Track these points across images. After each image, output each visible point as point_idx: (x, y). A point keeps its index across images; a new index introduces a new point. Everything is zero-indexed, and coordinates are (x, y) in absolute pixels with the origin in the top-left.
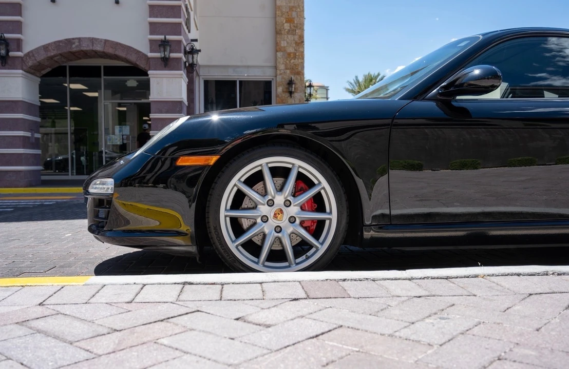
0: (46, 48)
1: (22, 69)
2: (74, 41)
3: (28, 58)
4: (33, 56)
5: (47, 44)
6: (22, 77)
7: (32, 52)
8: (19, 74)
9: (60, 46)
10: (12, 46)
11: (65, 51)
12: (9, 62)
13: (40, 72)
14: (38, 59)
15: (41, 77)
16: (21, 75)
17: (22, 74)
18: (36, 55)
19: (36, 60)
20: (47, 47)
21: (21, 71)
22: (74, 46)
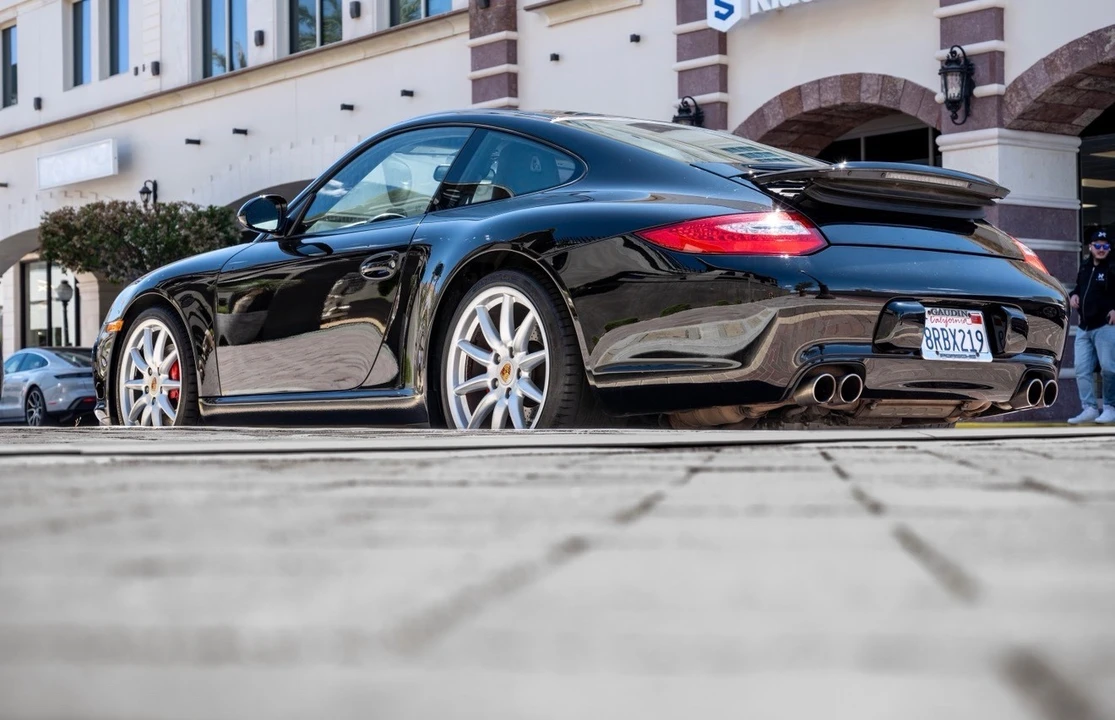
0: (1049, 63)
1: (1001, 125)
2: (1108, 34)
3: (1014, 95)
4: (1024, 88)
5: (1051, 55)
6: (999, 144)
7: (1020, 79)
8: (993, 138)
9: (1077, 52)
10: (981, 71)
11: (1089, 63)
12: (976, 111)
13: (1070, 123)
14: (1035, 95)
15: (1082, 135)
16: (996, 141)
17: (1000, 137)
18: (1030, 86)
19: (1029, 97)
20: (1053, 61)
21: (995, 131)
22: (1107, 48)
